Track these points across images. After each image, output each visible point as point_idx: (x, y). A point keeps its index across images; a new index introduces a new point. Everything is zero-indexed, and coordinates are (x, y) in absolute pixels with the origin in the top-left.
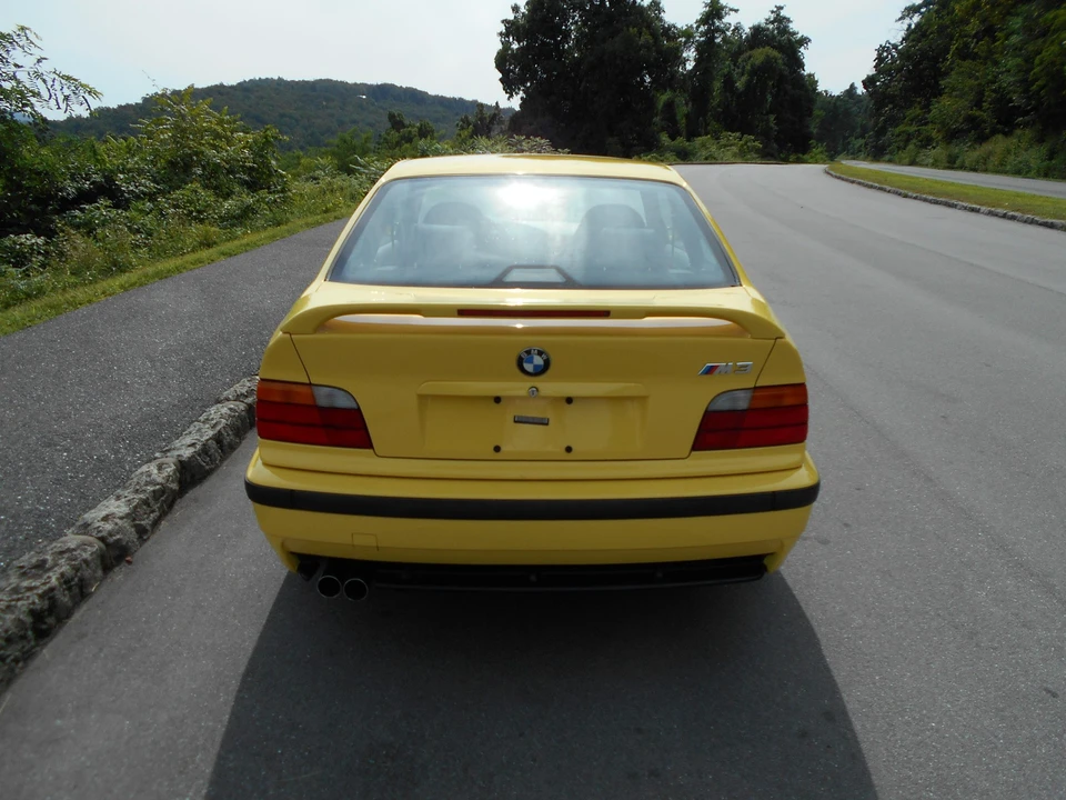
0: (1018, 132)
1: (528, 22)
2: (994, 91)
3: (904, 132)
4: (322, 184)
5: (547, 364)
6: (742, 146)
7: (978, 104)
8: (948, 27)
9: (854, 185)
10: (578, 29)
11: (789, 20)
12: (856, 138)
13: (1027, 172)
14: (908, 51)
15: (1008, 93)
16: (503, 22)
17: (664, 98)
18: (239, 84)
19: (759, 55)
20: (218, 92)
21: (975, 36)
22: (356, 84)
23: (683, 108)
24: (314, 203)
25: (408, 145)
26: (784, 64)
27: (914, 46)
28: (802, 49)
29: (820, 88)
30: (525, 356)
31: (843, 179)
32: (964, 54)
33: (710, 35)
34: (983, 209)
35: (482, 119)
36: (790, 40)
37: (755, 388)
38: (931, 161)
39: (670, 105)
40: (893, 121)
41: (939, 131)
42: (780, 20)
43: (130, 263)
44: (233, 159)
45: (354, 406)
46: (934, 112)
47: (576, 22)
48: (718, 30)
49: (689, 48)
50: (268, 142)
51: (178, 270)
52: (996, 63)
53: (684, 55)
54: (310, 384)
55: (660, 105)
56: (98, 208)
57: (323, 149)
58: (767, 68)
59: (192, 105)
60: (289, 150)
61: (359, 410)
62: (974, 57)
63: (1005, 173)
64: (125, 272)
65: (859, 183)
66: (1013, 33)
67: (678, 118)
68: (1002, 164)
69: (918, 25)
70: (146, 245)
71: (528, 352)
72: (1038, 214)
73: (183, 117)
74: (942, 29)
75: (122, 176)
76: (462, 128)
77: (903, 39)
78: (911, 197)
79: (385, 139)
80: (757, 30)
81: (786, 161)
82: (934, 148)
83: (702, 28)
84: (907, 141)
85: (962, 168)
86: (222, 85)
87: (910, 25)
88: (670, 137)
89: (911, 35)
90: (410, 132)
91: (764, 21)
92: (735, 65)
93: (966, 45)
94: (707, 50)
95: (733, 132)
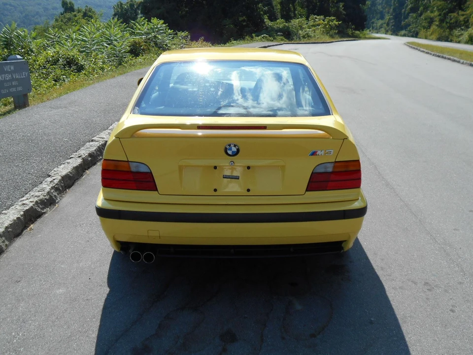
5: (238, 150)
30: (228, 147)
37: (336, 162)
45: (149, 171)
54: (128, 161)
61: (151, 173)
71: (230, 145)
95: (318, 16)
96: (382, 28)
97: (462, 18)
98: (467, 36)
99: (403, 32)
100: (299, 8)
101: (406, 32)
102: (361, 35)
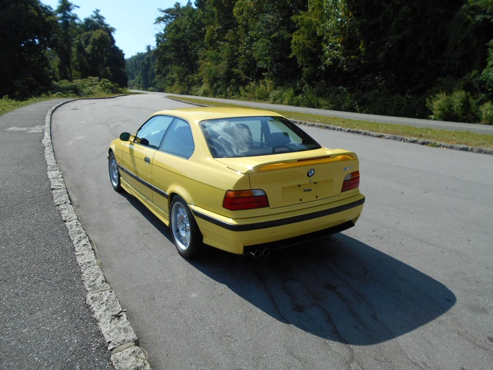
11: (103, 18)
28: (113, 33)
33: (65, 19)
36: (106, 28)
37: (352, 173)
42: (99, 17)
45: (264, 194)
48: (69, 17)
54: (251, 190)
58: (102, 41)
61: (266, 195)
83: (60, 15)
91: (91, 16)
96: (134, 85)
97: (196, 79)
98: (202, 91)
99: (151, 88)
100: (74, 71)
101: (153, 88)
102: (123, 91)
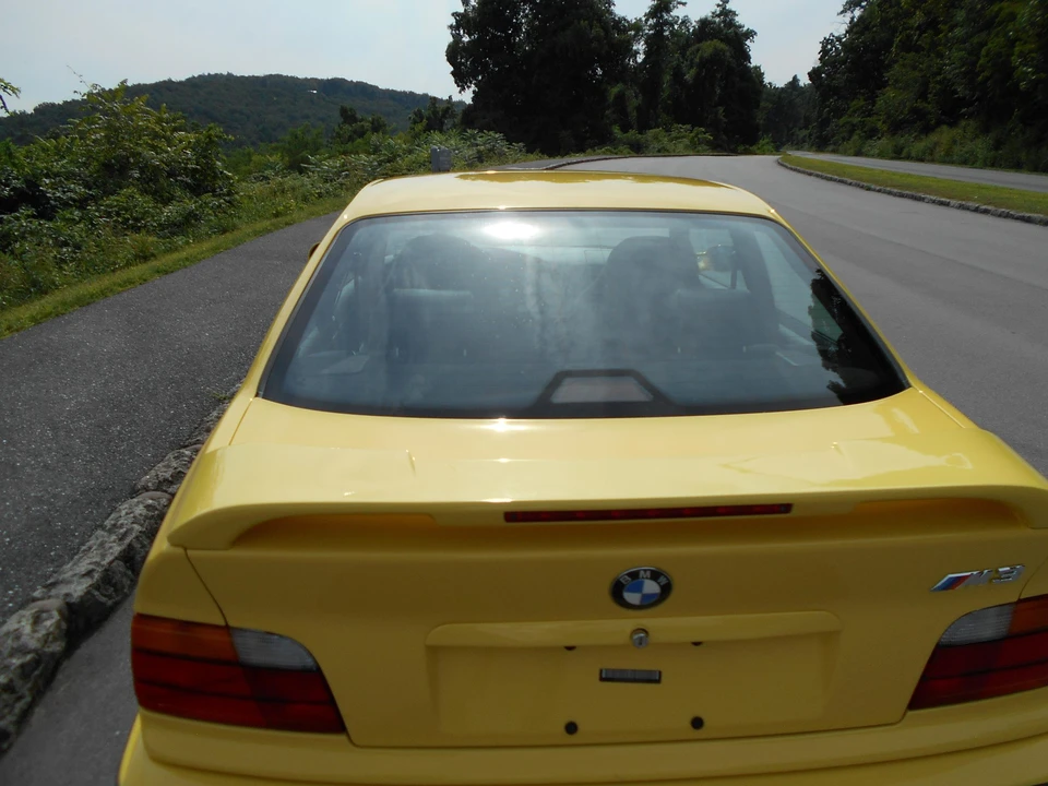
0: (963, 123)
1: (479, 15)
2: (939, 82)
3: (848, 123)
4: (273, 185)
5: (665, 590)
6: (693, 138)
7: (923, 96)
8: (891, 20)
9: (812, 177)
10: (529, 23)
11: (734, 14)
12: (801, 129)
13: (973, 163)
14: (852, 43)
15: (953, 84)
16: (453, 14)
17: (615, 90)
18: (188, 80)
19: (708, 47)
20: (166, 88)
21: (919, 28)
22: (306, 79)
23: (634, 101)
24: (263, 206)
25: (359, 140)
26: (732, 57)
27: (857, 39)
28: (748, 42)
29: (767, 80)
30: (626, 581)
31: (799, 171)
32: (908, 46)
33: (659, 27)
34: (953, 202)
35: (435, 113)
36: (736, 34)
37: (1020, 601)
38: (877, 151)
39: (620, 97)
40: (839, 113)
41: (884, 122)
42: (727, 14)
43: (53, 283)
44: (174, 161)
45: (310, 664)
46: (880, 102)
47: (526, 16)
48: (666, 23)
49: (638, 41)
50: (211, 141)
51: (103, 293)
52: (941, 56)
53: (635, 48)
54: (227, 627)
55: (611, 98)
56: (17, 219)
57: (274, 145)
58: (715, 60)
59: (125, 103)
60: (240, 147)
61: (318, 672)
62: (918, 49)
63: (952, 163)
64: (46, 293)
65: (817, 176)
66: (956, 26)
67: (629, 109)
68: (948, 153)
69: (861, 18)
70: (73, 260)
71: (634, 575)
72: (1012, 208)
73: (116, 115)
74: (884, 22)
75: (47, 181)
76: (415, 122)
77: (847, 32)
78: (874, 190)
79: (338, 133)
80: (704, 23)
81: (734, 152)
82: (879, 138)
83: (651, 22)
84: (851, 132)
85: (908, 158)
86: (170, 81)
87: (852, 18)
88: (622, 130)
89: (854, 28)
90: (363, 126)
91: (710, 14)
92: (683, 57)
93: (909, 37)
94: (656, 43)
95: (684, 124)
